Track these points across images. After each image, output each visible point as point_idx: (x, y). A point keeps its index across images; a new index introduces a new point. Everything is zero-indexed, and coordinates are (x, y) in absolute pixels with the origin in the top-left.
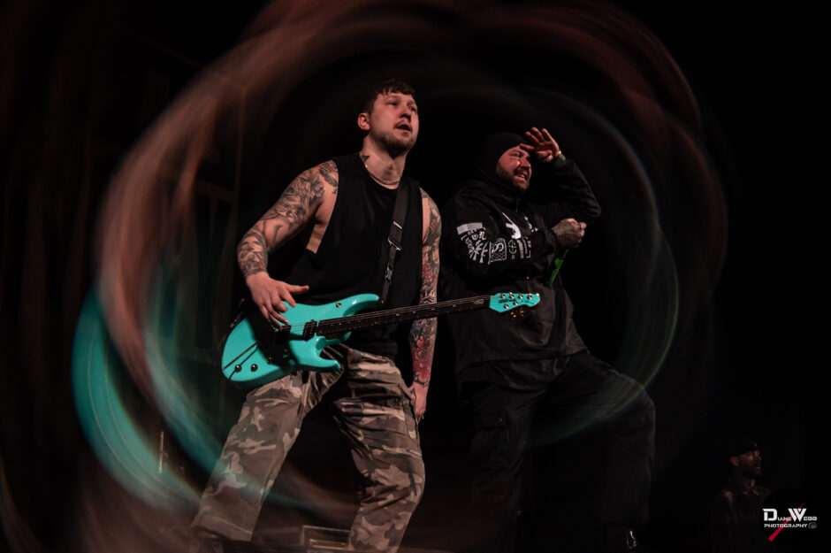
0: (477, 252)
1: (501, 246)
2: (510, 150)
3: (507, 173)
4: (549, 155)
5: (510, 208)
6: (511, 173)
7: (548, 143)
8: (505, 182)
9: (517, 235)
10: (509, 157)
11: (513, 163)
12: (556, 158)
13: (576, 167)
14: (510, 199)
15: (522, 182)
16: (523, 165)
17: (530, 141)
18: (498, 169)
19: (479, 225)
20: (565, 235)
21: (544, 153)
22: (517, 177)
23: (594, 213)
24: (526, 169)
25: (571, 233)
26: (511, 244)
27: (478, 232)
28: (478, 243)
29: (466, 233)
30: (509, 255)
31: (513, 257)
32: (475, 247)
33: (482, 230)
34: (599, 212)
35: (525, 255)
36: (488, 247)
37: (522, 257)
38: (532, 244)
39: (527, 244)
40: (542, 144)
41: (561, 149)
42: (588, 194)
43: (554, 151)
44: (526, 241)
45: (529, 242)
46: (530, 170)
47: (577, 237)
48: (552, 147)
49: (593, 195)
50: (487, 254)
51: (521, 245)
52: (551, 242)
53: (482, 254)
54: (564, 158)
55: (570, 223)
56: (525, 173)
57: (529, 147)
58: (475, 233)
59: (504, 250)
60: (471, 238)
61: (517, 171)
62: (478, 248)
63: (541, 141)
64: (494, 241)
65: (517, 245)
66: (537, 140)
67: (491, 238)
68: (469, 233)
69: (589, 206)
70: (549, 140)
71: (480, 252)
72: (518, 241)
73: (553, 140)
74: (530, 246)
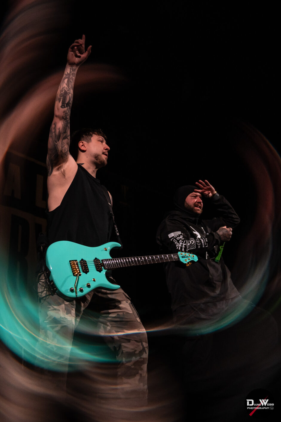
0: (180, 246)
1: (192, 242)
2: (191, 194)
3: (190, 206)
4: (209, 193)
5: (194, 223)
6: (192, 206)
7: (208, 187)
8: (190, 211)
9: (199, 236)
10: (190, 198)
11: (193, 201)
12: (214, 195)
13: (224, 199)
14: (193, 219)
15: (199, 211)
16: (198, 201)
17: (199, 188)
18: (185, 204)
19: (180, 233)
20: (224, 235)
21: (206, 192)
22: (196, 208)
23: (236, 221)
24: (200, 203)
25: (226, 233)
26: (197, 240)
27: (179, 236)
28: (180, 241)
29: (173, 237)
30: (197, 246)
31: (199, 247)
32: (179, 243)
33: (181, 235)
34: (239, 220)
35: (205, 246)
36: (185, 243)
37: (204, 246)
38: (208, 240)
39: (205, 240)
40: (205, 188)
41: (216, 190)
42: (233, 212)
43: (212, 192)
44: (205, 238)
45: (206, 239)
46: (202, 203)
47: (229, 235)
48: (210, 189)
49: (235, 213)
50: (185, 246)
51: (202, 240)
52: (218, 239)
53: (183, 246)
54: (218, 195)
55: (225, 228)
56: (199, 205)
57: (200, 191)
58: (178, 236)
59: (194, 244)
60: (176, 239)
61: (196, 205)
62: (181, 244)
63: (205, 186)
64: (189, 239)
65: (200, 241)
66: (202, 186)
67: (187, 238)
68: (175, 237)
69: (233, 218)
70: (209, 186)
71: (182, 245)
72: (201, 239)
73: (211, 186)
74: (207, 241)
